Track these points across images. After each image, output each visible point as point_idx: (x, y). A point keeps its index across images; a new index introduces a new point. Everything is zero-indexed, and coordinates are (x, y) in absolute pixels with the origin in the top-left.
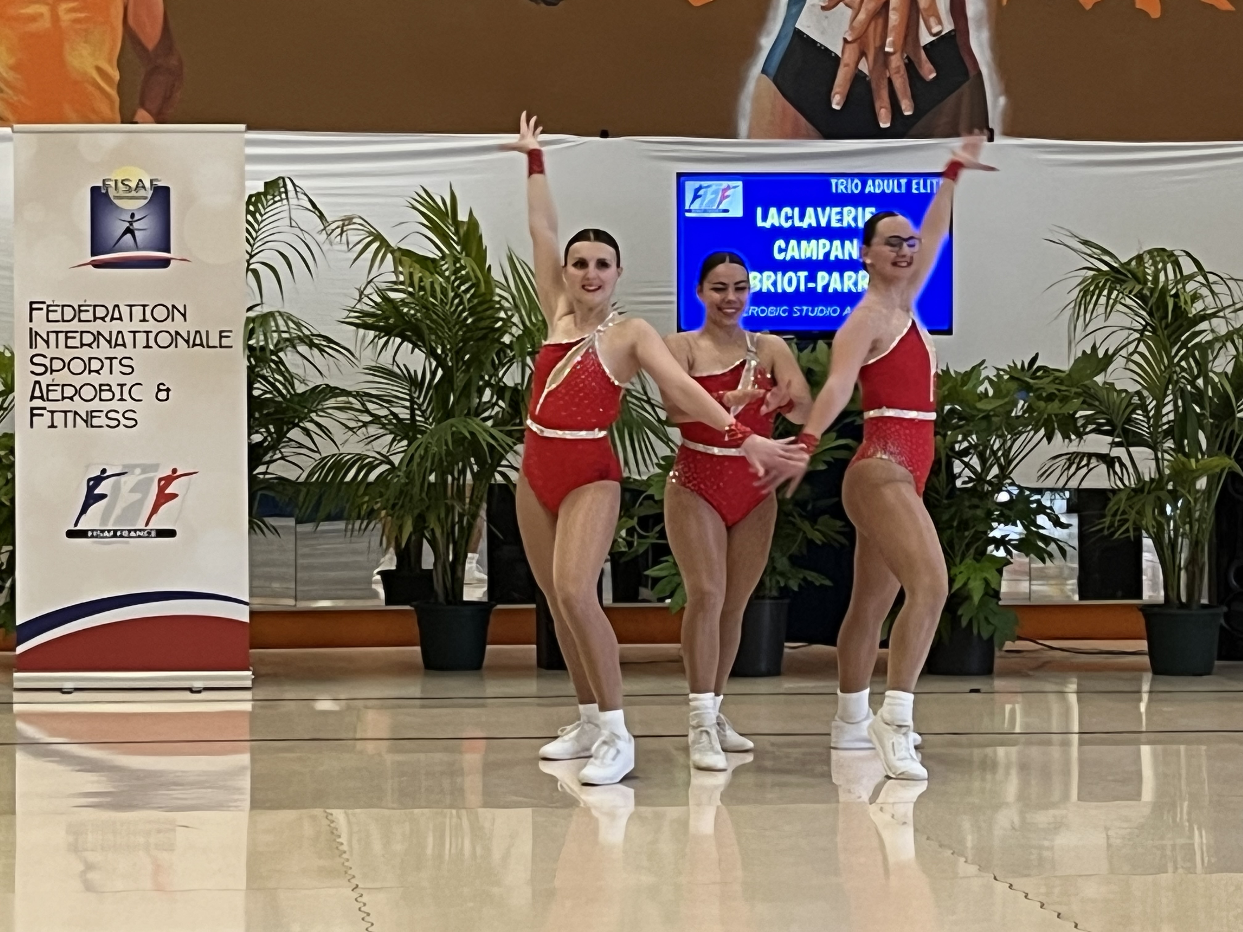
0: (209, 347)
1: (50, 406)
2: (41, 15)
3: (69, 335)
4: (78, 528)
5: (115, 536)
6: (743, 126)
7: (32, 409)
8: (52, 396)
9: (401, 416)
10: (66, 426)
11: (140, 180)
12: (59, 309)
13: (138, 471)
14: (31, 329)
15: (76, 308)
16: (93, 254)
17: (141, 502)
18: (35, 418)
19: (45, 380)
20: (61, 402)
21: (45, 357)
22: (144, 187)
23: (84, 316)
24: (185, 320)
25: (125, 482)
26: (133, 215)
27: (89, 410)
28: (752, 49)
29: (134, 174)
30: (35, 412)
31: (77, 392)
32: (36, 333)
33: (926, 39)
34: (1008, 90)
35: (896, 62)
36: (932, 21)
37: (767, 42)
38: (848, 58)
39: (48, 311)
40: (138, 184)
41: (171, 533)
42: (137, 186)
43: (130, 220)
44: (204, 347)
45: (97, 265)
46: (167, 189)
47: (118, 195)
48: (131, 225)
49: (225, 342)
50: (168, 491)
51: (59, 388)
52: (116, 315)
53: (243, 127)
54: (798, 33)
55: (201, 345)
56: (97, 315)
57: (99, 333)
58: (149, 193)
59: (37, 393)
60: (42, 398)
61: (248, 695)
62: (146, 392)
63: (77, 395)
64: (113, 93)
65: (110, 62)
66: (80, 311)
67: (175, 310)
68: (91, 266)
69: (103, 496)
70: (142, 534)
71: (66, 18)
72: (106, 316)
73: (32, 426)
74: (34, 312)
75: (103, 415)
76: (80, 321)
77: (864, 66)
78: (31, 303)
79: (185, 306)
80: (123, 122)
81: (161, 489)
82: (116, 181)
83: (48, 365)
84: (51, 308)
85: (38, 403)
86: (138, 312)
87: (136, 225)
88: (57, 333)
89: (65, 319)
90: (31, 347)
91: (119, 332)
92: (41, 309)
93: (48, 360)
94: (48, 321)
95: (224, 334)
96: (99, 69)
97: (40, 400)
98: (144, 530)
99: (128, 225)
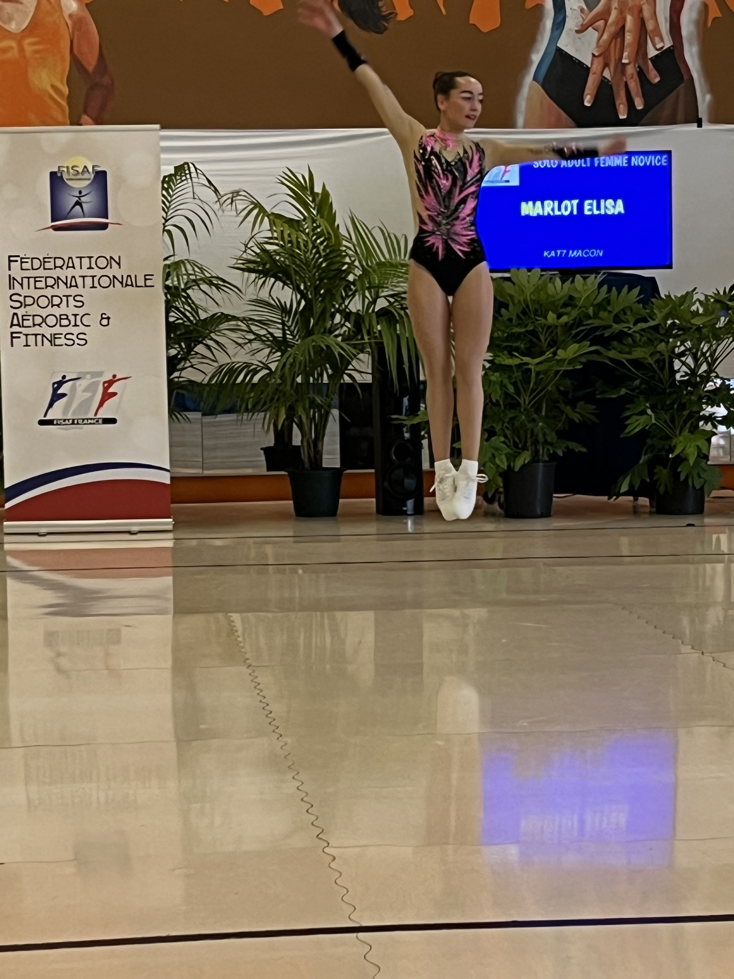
0: (137, 286)
1: (25, 331)
2: (12, 48)
3: (37, 279)
4: (46, 418)
5: (73, 423)
6: (520, 120)
7: (12, 333)
8: (26, 323)
9: (276, 335)
10: (36, 345)
11: (85, 167)
12: (29, 260)
13: (88, 376)
14: (10, 275)
15: (42, 260)
16: (53, 220)
17: (91, 398)
18: (14, 340)
19: (21, 312)
20: (32, 328)
21: (20, 296)
22: (88, 171)
23: (47, 265)
24: (120, 268)
25: (80, 385)
26: (80, 192)
27: (53, 333)
28: (526, 62)
29: (81, 162)
30: (14, 335)
31: (44, 321)
32: (14, 279)
33: (652, 53)
34: (712, 90)
35: (631, 70)
36: (657, 39)
37: (536, 58)
38: (596, 68)
39: (22, 262)
40: (83, 169)
41: (113, 421)
42: (83, 171)
43: (78, 195)
44: (133, 286)
45: (56, 228)
46: (104, 173)
47: (68, 177)
48: (80, 199)
49: (149, 283)
50: (111, 390)
51: (31, 318)
52: (70, 265)
53: (157, 126)
54: (559, 51)
55: (132, 285)
56: (57, 265)
57: (58, 278)
58: (92, 176)
59: (15, 322)
60: (19, 325)
61: (170, 536)
62: (93, 320)
63: (44, 323)
64: (64, 103)
65: (62, 82)
66: (45, 262)
67: (113, 261)
68: (51, 230)
69: (64, 395)
70: (92, 421)
71: (28, 49)
72: (63, 266)
73: (12, 345)
74: (12, 263)
75: (63, 336)
76: (45, 269)
77: (607, 74)
78: (10, 257)
79: (119, 257)
80: (72, 124)
81: (106, 389)
82: (68, 167)
83: (23, 301)
84: (23, 260)
85: (16, 329)
86: (85, 262)
87: (83, 199)
88: (29, 278)
89: (34, 268)
90: (10, 289)
91: (73, 277)
92: (17, 261)
93: (22, 297)
94: (22, 269)
95: (147, 277)
96: (53, 86)
97: (18, 327)
98: (94, 419)
99: (77, 199)
